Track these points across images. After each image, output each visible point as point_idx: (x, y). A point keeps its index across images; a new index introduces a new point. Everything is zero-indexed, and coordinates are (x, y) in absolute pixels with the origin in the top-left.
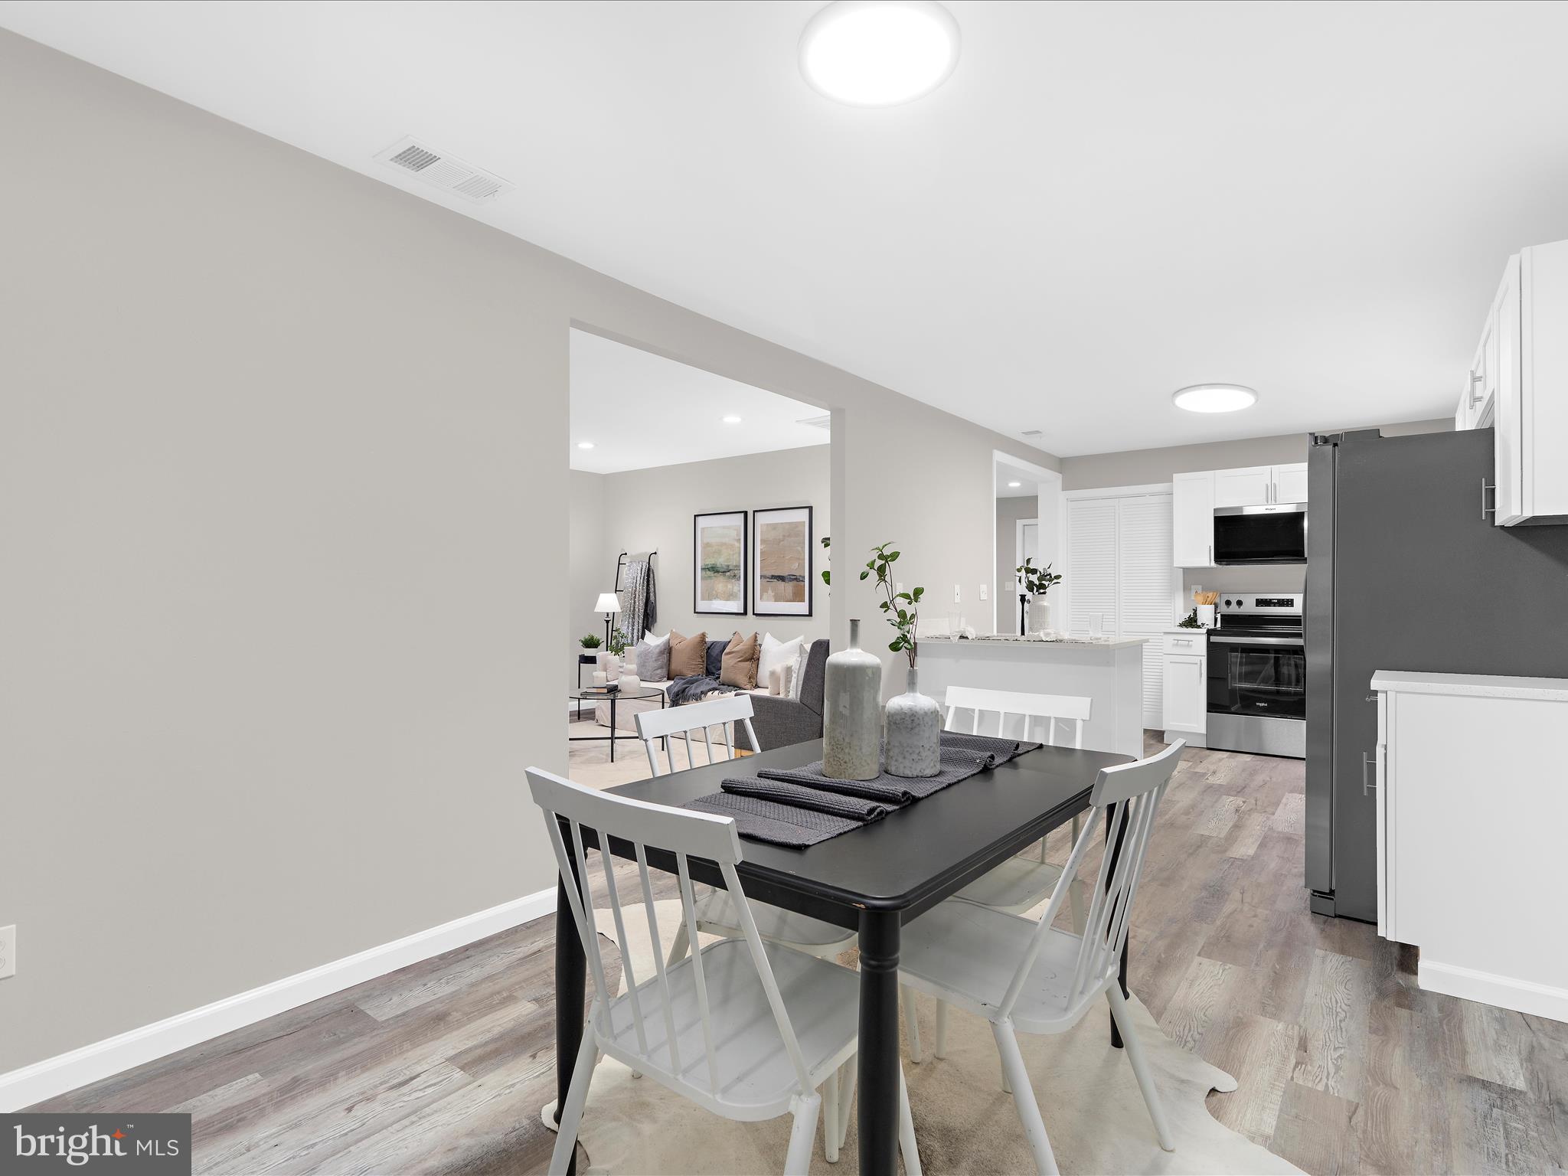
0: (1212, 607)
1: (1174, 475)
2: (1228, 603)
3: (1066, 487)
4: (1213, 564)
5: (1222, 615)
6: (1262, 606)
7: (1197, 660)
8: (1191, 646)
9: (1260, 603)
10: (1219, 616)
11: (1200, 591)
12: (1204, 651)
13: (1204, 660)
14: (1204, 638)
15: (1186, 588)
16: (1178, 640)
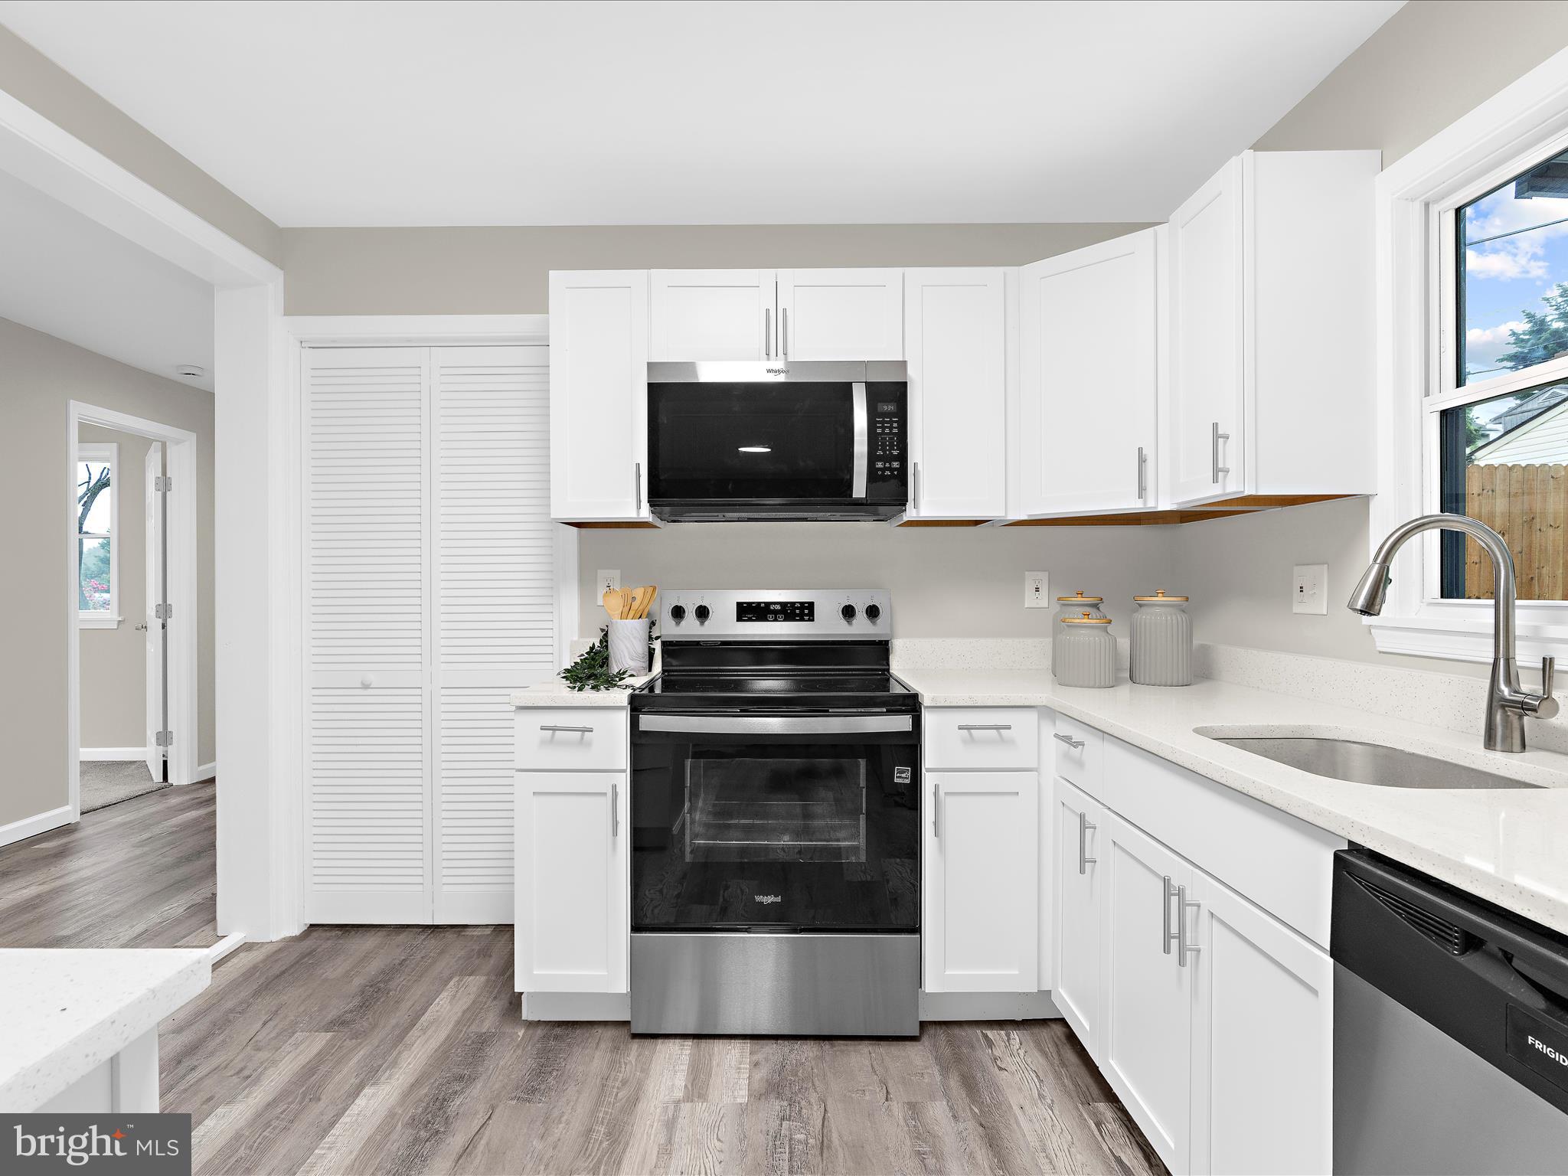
0: (644, 622)
1: (553, 274)
2: (678, 613)
3: (295, 306)
4: (645, 513)
5: (664, 643)
6: (750, 620)
7: (602, 783)
8: (589, 744)
9: (748, 612)
10: (657, 646)
11: (616, 586)
12: (622, 758)
13: (623, 783)
14: (623, 719)
15: (586, 580)
16: (554, 729)
